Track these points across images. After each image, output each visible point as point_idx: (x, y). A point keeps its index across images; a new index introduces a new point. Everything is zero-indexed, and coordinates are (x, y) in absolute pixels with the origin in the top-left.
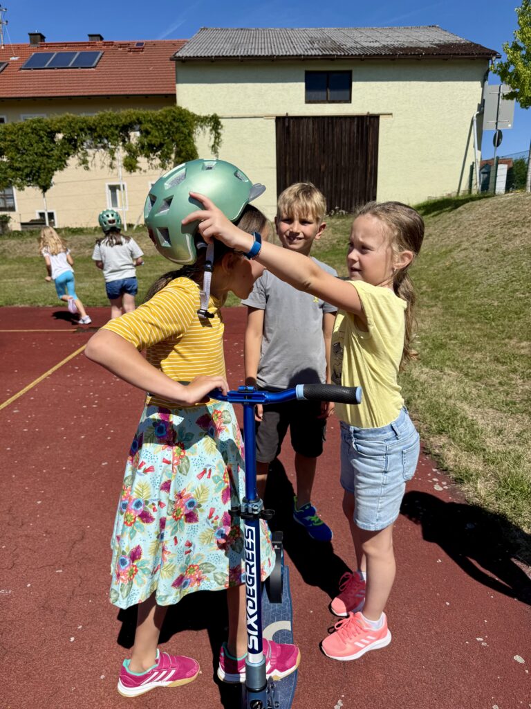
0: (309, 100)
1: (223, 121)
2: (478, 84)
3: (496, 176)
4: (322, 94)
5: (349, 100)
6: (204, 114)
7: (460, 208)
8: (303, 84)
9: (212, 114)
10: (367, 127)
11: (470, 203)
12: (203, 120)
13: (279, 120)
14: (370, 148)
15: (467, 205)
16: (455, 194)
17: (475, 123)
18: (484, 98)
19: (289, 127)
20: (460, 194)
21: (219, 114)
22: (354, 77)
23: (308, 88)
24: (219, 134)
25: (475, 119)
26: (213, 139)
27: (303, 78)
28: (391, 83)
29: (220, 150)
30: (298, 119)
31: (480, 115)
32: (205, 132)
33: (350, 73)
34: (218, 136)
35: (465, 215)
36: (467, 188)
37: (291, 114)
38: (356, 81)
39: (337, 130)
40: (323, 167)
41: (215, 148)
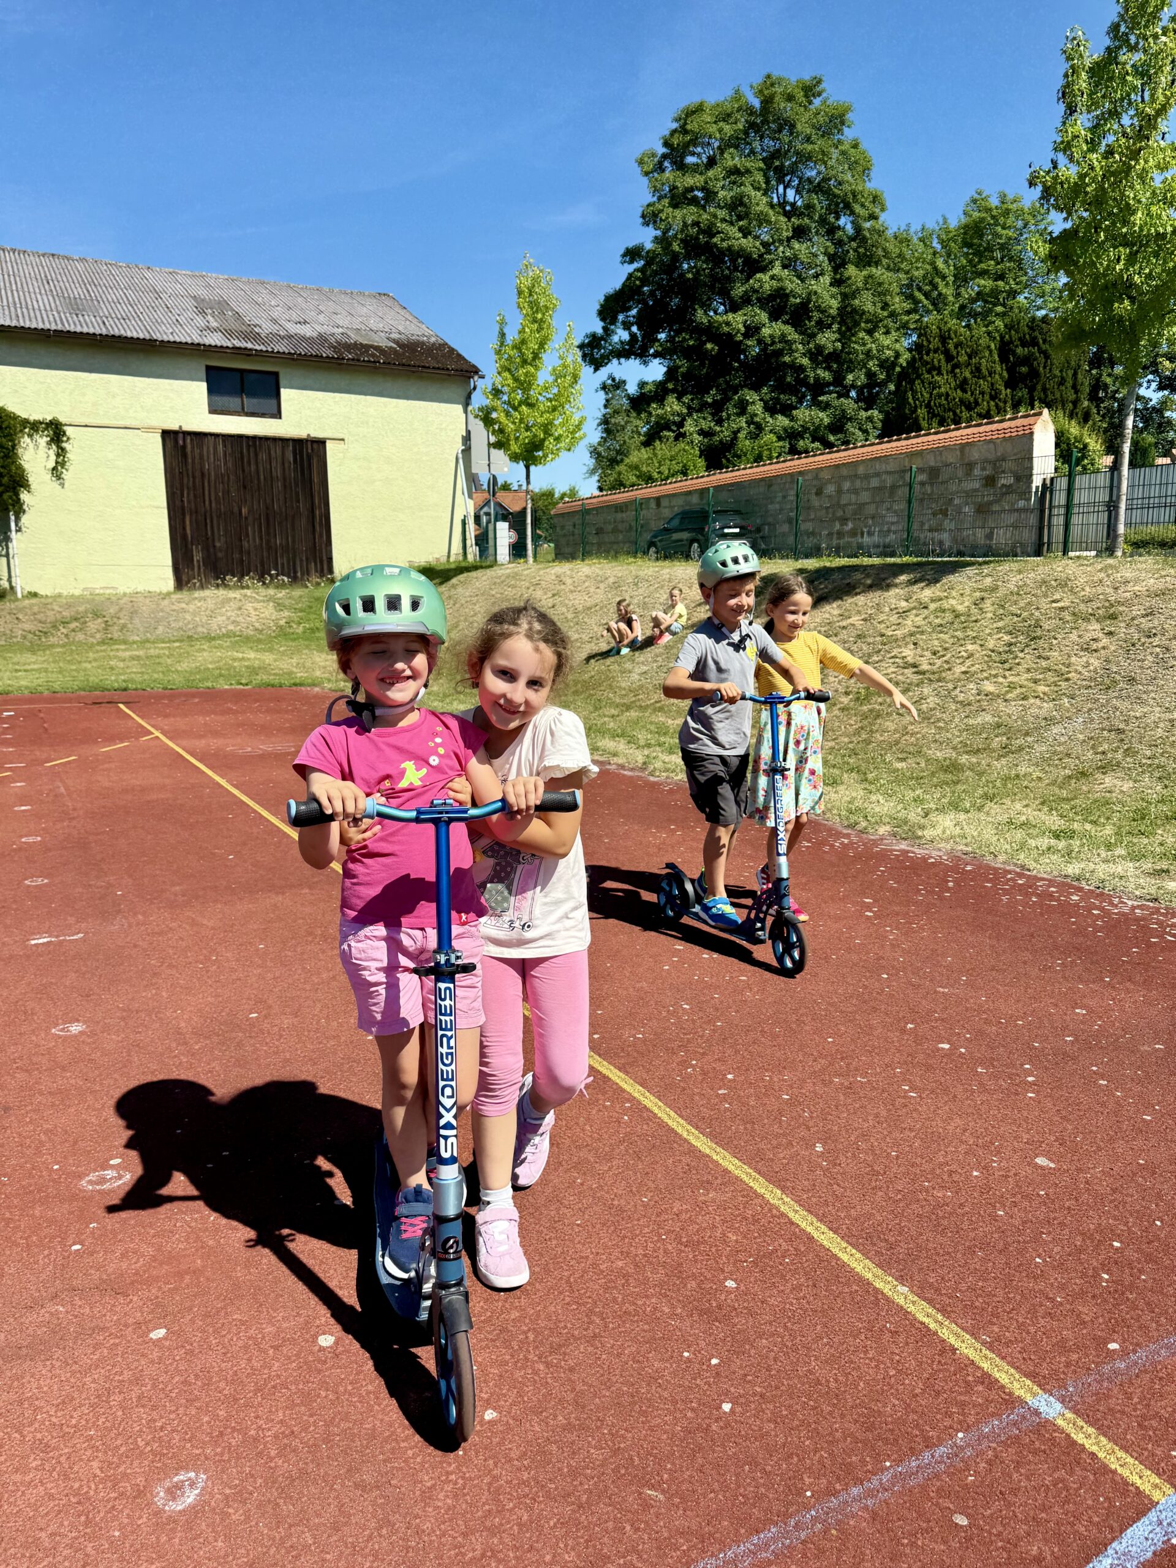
0: (213, 410)
1: (69, 431)
2: (459, 408)
3: (495, 538)
4: (234, 402)
5: (277, 414)
6: (34, 417)
7: (454, 581)
8: (204, 385)
9: (49, 418)
10: (309, 457)
11: (465, 575)
12: (35, 427)
13: (166, 434)
14: (316, 487)
15: (462, 577)
16: (444, 559)
17: (461, 461)
18: (470, 428)
19: (184, 447)
20: (452, 559)
21: (62, 419)
22: (282, 382)
23: (210, 391)
24: (63, 449)
25: (460, 456)
26: (53, 458)
27: (203, 374)
28: (338, 396)
29: (66, 475)
30: (199, 436)
31: (467, 451)
32: (37, 446)
33: (276, 375)
34: (61, 452)
35: (460, 590)
36: (461, 551)
37: (186, 428)
38: (285, 388)
39: (263, 456)
40: (244, 511)
41: (57, 471)
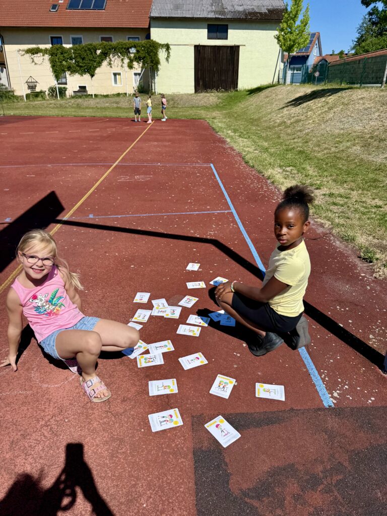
0: (209, 38)
1: (171, 47)
4: (214, 35)
5: (226, 38)
6: (163, 43)
8: (207, 30)
9: (166, 43)
10: (234, 52)
12: (162, 46)
13: (195, 46)
14: (235, 61)
16: (271, 83)
17: (281, 51)
19: (200, 50)
20: (274, 83)
21: (169, 43)
22: (229, 28)
23: (208, 32)
25: (281, 49)
26: (166, 55)
27: (207, 27)
28: (245, 31)
29: (170, 60)
30: (204, 47)
32: (163, 52)
33: (227, 25)
34: (169, 53)
37: (201, 44)
38: (231, 29)
39: (221, 52)
40: (215, 69)
41: (167, 59)
